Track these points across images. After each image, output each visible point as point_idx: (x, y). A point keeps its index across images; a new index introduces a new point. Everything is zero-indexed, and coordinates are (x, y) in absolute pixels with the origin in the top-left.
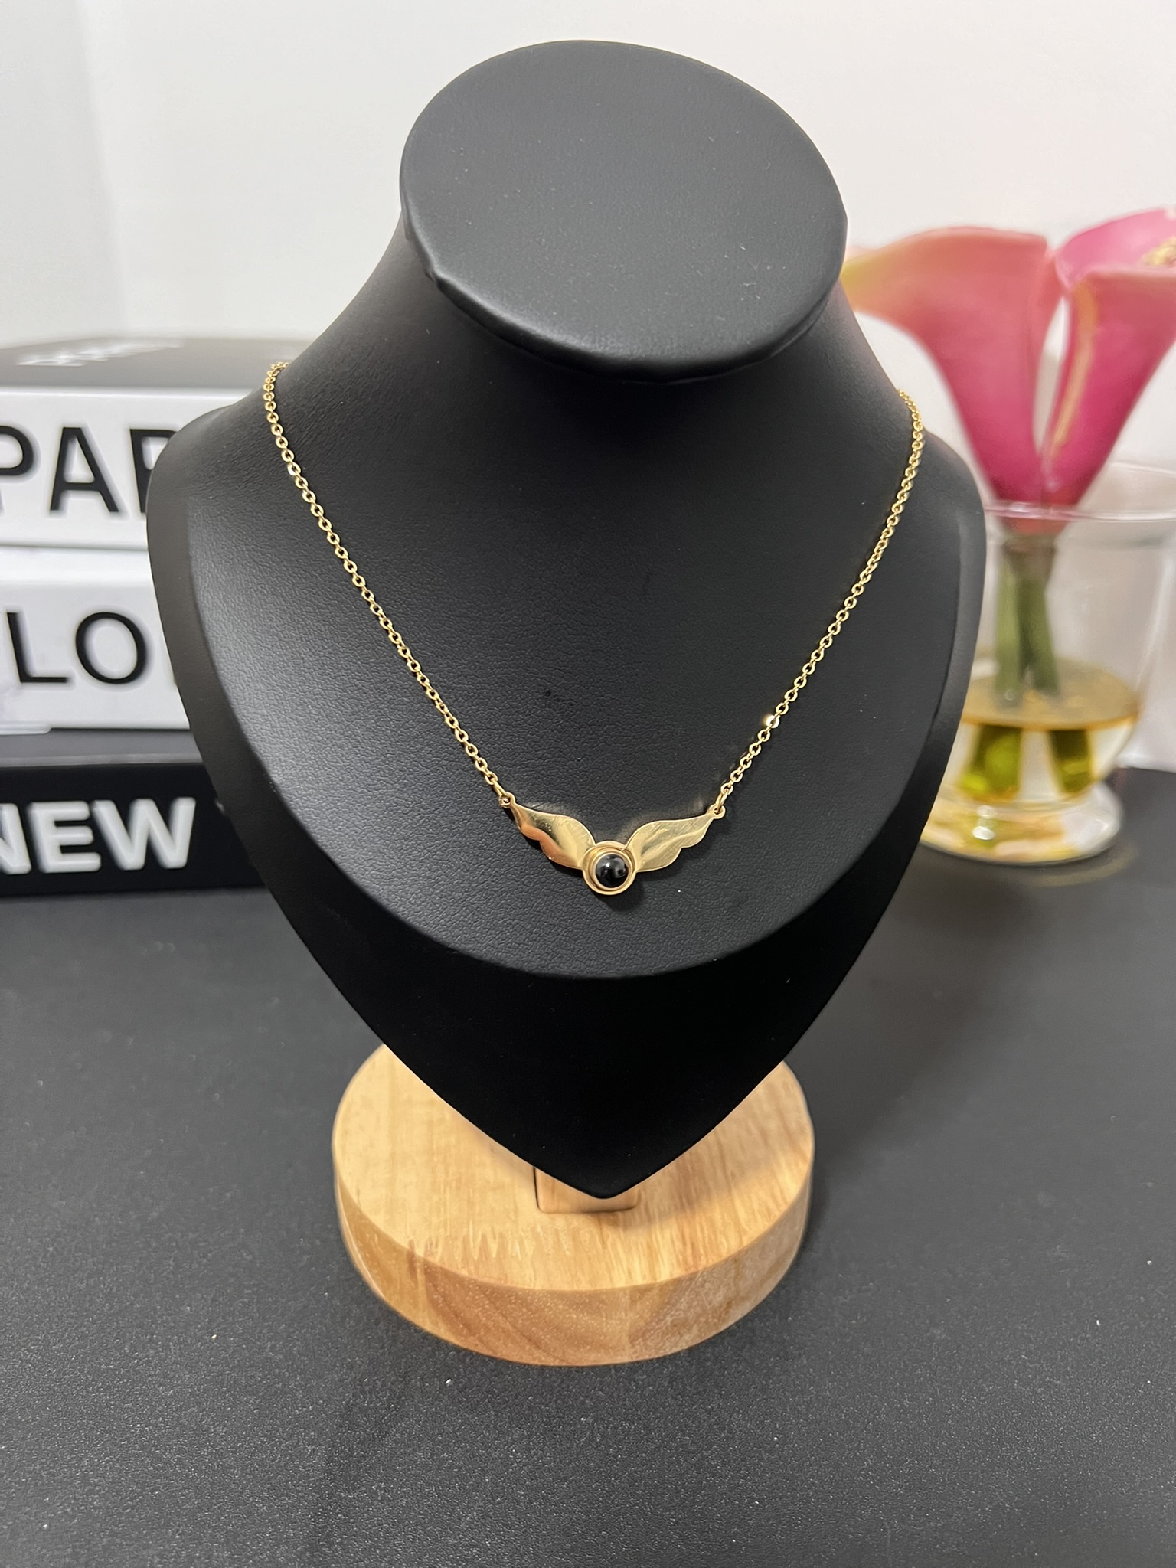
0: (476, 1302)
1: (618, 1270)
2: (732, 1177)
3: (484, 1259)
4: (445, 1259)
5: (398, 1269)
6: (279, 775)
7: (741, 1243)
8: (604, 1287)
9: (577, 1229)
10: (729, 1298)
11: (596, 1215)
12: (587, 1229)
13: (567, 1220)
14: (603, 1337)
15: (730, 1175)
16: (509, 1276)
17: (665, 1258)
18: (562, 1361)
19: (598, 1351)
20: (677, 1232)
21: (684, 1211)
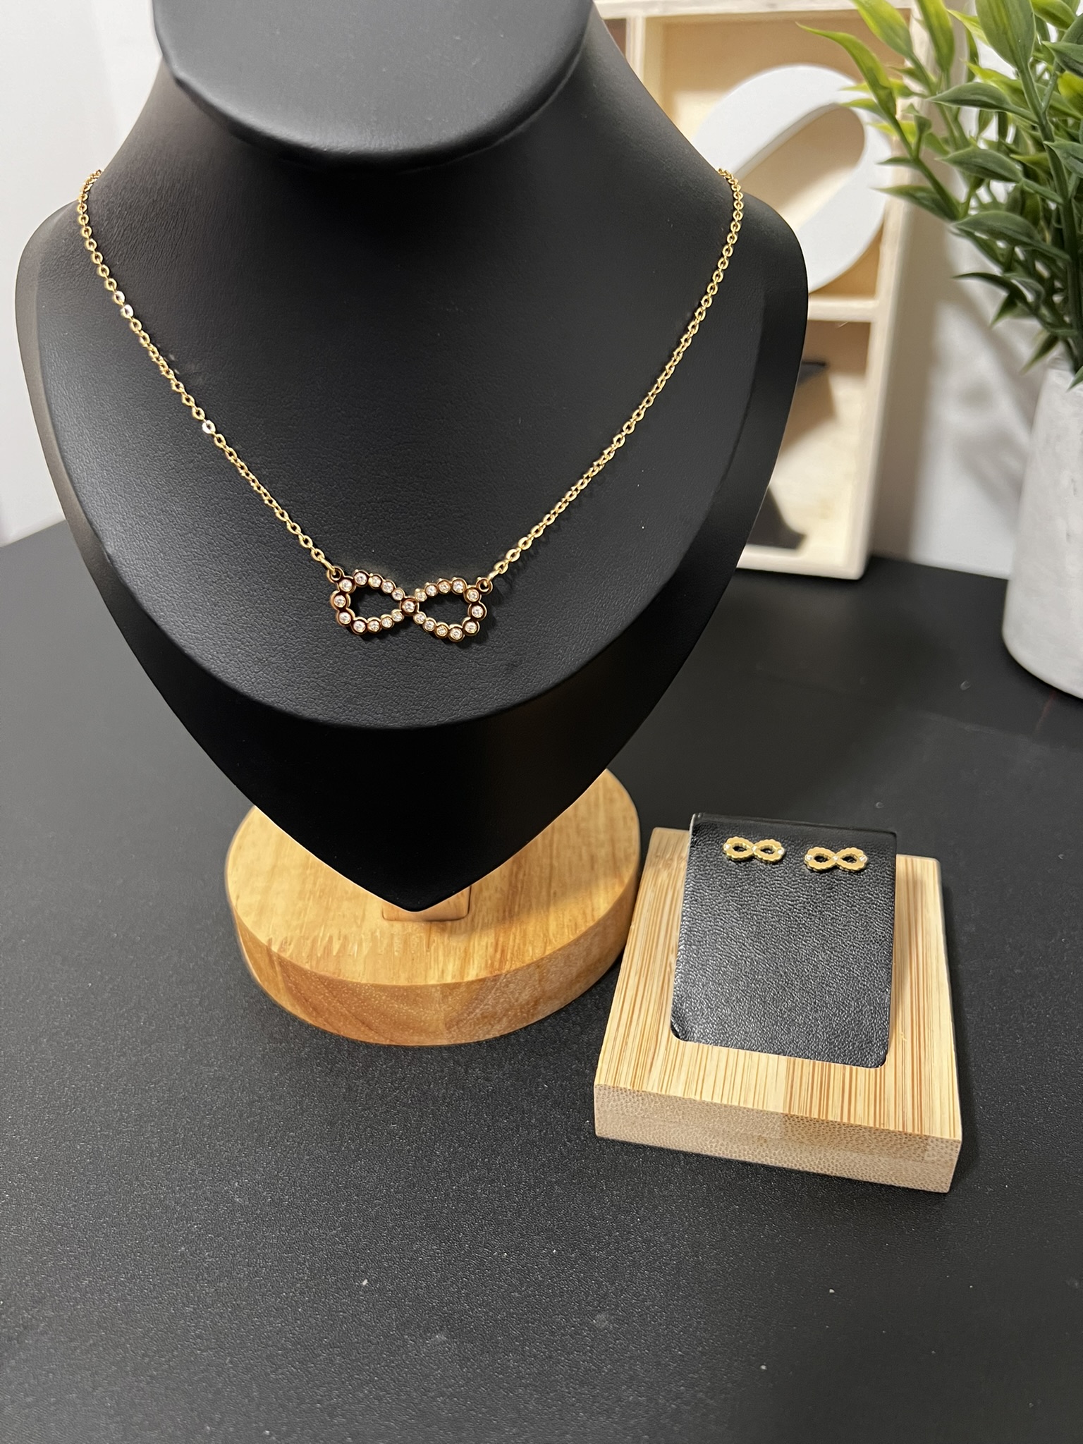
0: (319, 990)
4: (294, 956)
5: (264, 961)
6: (111, 546)
7: (544, 952)
8: (419, 984)
9: (410, 934)
10: (536, 997)
11: (429, 923)
12: (418, 935)
13: (403, 926)
14: (422, 1024)
15: (552, 895)
16: (343, 971)
17: (476, 962)
18: (391, 1040)
19: (421, 1035)
20: (493, 941)
21: (504, 923)
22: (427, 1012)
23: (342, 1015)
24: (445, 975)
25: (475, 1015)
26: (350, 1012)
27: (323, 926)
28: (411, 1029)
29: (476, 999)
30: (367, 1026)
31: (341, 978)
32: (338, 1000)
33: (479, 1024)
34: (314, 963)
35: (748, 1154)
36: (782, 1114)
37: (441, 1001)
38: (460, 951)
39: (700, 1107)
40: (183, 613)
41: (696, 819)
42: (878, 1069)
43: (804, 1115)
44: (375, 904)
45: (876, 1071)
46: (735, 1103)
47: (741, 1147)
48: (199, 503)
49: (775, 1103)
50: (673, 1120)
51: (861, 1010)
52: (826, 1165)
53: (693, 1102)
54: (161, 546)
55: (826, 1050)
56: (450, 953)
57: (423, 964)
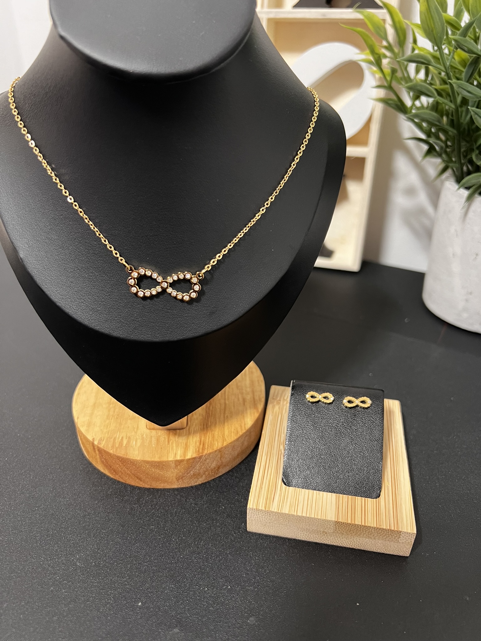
0: (117, 463)
3: (120, 446)
4: (105, 447)
5: (90, 449)
6: (22, 254)
7: (223, 445)
8: (164, 460)
9: (160, 436)
10: (219, 465)
12: (164, 436)
13: (156, 432)
14: (165, 478)
15: (226, 417)
16: (128, 454)
17: (191, 449)
18: (150, 486)
19: (165, 484)
20: (199, 439)
21: (204, 431)
22: (168, 473)
23: (127, 474)
24: (177, 456)
25: (190, 474)
26: (132, 473)
27: (119, 432)
28: (160, 481)
29: (191, 467)
30: (140, 479)
31: (127, 457)
32: (126, 467)
33: (192, 478)
34: (115, 450)
35: (318, 539)
36: (334, 521)
37: (175, 468)
38: (183, 444)
39: (296, 518)
40: (56, 286)
41: (293, 383)
42: (377, 499)
43: (345, 522)
44: (143, 422)
45: (376, 500)
46: (313, 516)
47: (315, 536)
48: (65, 234)
49: (331, 516)
50: (284, 524)
51: (369, 472)
52: (354, 544)
53: (293, 516)
54: (47, 255)
55: (353, 490)
56: (179, 445)
57: (166, 451)
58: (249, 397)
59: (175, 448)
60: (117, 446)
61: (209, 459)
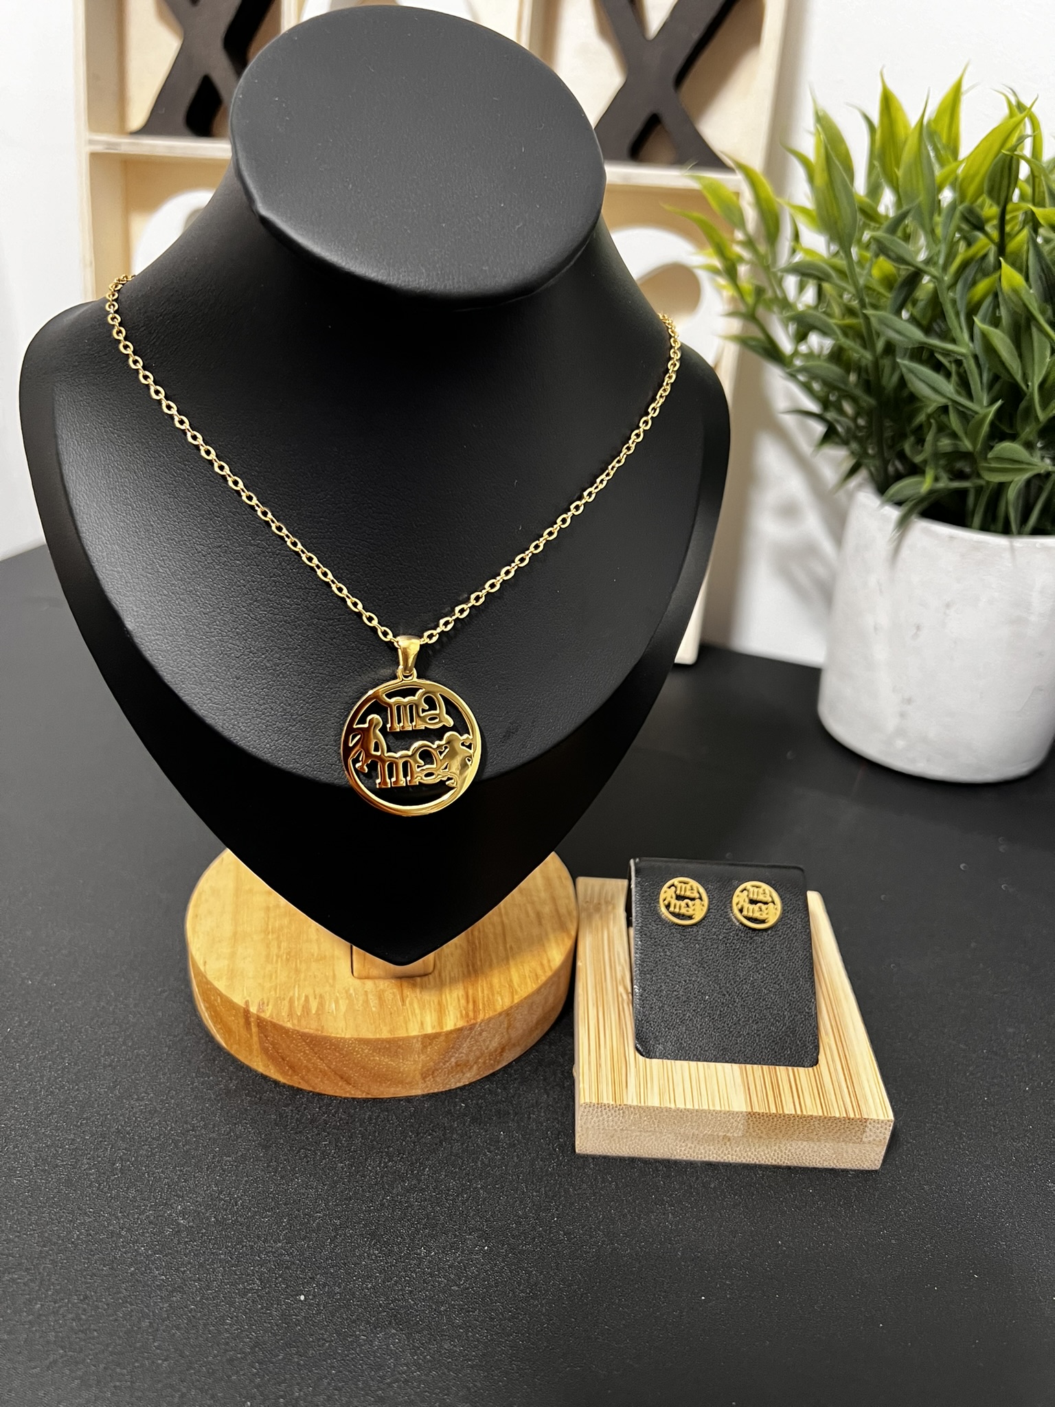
0: (299, 1048)
1: (413, 1022)
2: (510, 949)
3: (306, 1014)
4: (274, 1016)
5: (236, 1024)
6: (132, 622)
7: (513, 1001)
8: (401, 1036)
9: (383, 991)
10: (503, 1045)
11: (399, 980)
12: (393, 991)
13: (375, 984)
14: (400, 1075)
16: (325, 1027)
17: (451, 1013)
18: (371, 1092)
19: (397, 1086)
20: (463, 993)
21: (470, 976)
22: (406, 1063)
23: (321, 1071)
24: (425, 1026)
25: (450, 1064)
26: (330, 1068)
27: (297, 986)
28: (388, 1081)
29: (453, 1048)
30: (346, 1081)
31: (324, 1034)
32: (319, 1056)
33: (453, 1072)
34: (296, 1022)
37: (420, 1051)
38: (434, 1004)
43: (765, 1111)
48: (225, 584)
54: (184, 623)
56: (425, 1006)
57: (402, 1018)
58: (547, 909)
59: (417, 1011)
60: (299, 1014)
61: (486, 1031)
